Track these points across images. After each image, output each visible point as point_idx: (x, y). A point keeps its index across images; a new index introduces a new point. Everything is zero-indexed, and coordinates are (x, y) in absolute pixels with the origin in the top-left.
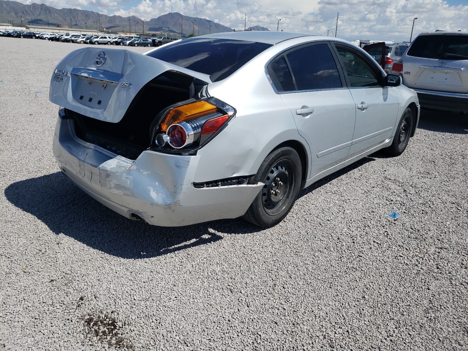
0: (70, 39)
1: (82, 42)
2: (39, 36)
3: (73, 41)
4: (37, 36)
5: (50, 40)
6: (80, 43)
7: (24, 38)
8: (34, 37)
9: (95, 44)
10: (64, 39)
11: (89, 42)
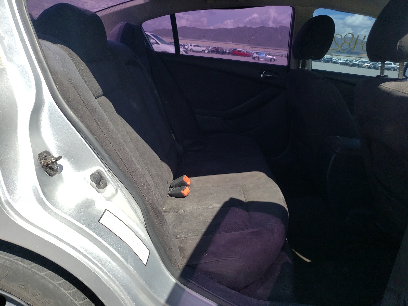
0: (357, 64)
1: (367, 67)
2: (335, 61)
3: (359, 66)
4: (333, 61)
5: (341, 65)
6: (364, 67)
7: (323, 62)
8: (330, 62)
9: (378, 69)
10: (352, 63)
11: (373, 67)
